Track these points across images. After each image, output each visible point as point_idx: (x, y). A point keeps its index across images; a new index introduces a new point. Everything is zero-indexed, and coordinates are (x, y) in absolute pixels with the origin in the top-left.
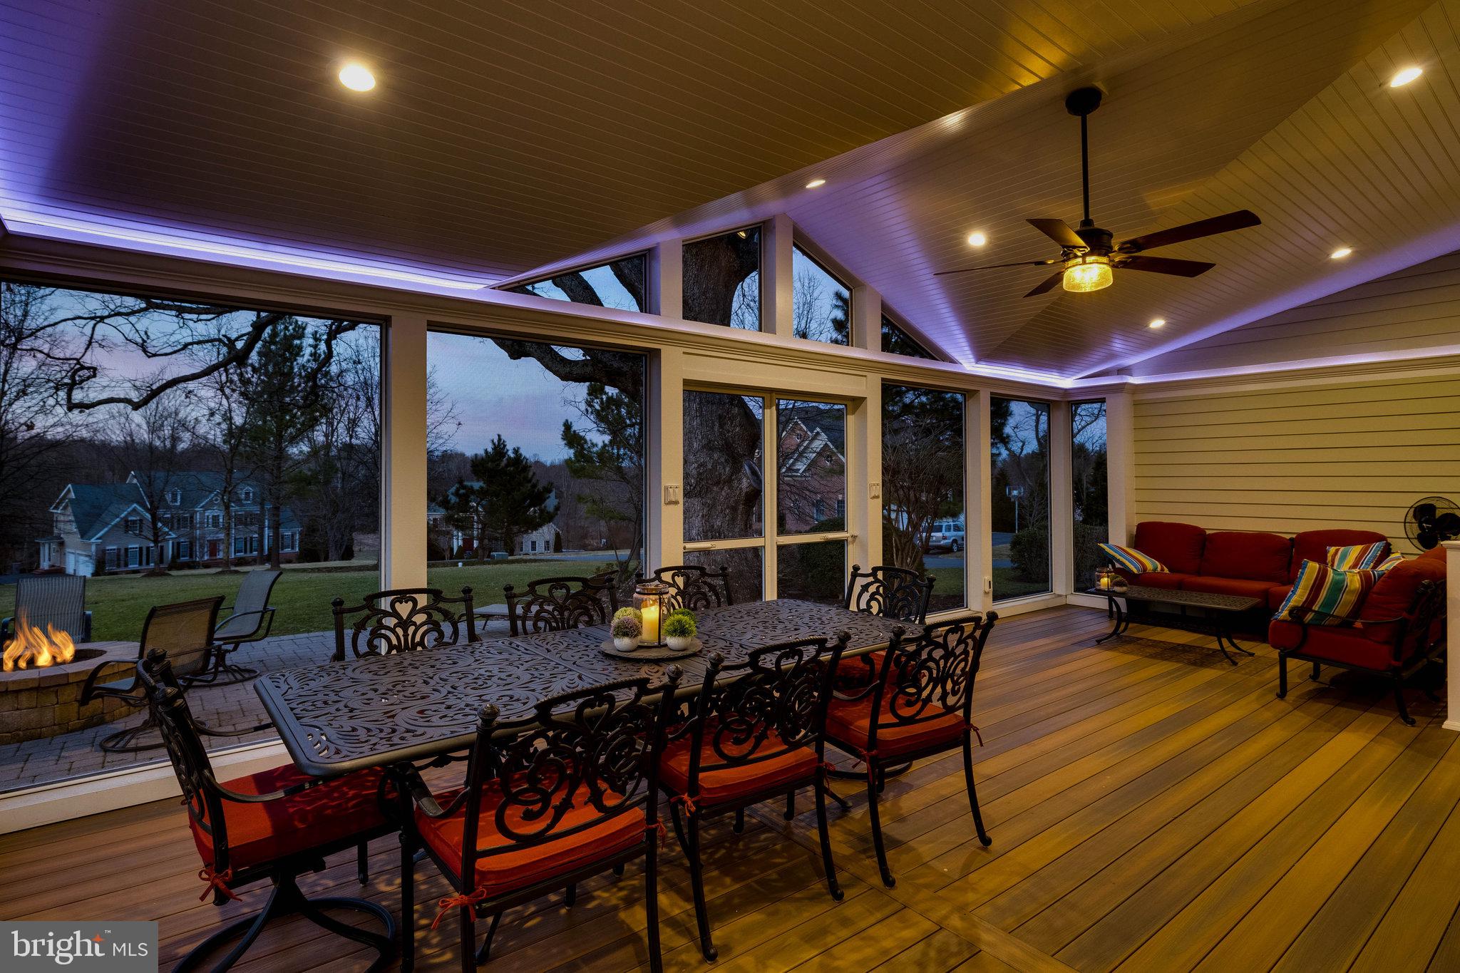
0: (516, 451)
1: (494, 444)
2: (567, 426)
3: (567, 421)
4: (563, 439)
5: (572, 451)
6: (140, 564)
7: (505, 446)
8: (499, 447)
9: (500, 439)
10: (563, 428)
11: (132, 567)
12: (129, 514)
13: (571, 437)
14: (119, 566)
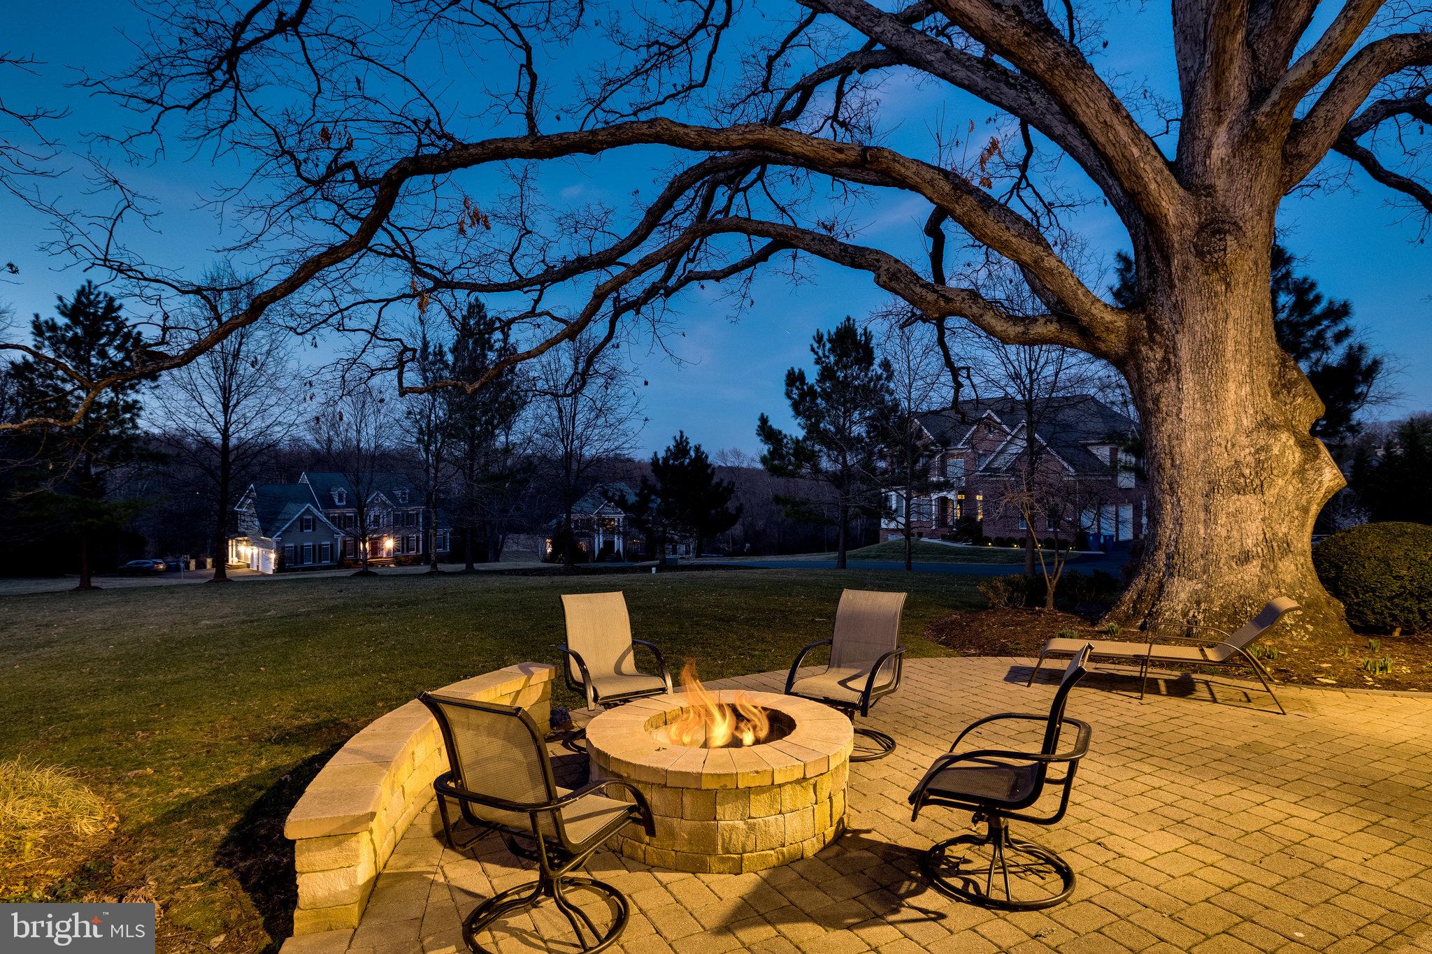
0: (697, 449)
1: (676, 441)
2: (764, 420)
3: (762, 415)
4: (759, 435)
5: (766, 447)
6: (314, 561)
7: (688, 443)
8: (681, 447)
9: (682, 436)
10: (759, 423)
11: (308, 563)
12: (304, 513)
13: (767, 431)
14: (296, 563)
